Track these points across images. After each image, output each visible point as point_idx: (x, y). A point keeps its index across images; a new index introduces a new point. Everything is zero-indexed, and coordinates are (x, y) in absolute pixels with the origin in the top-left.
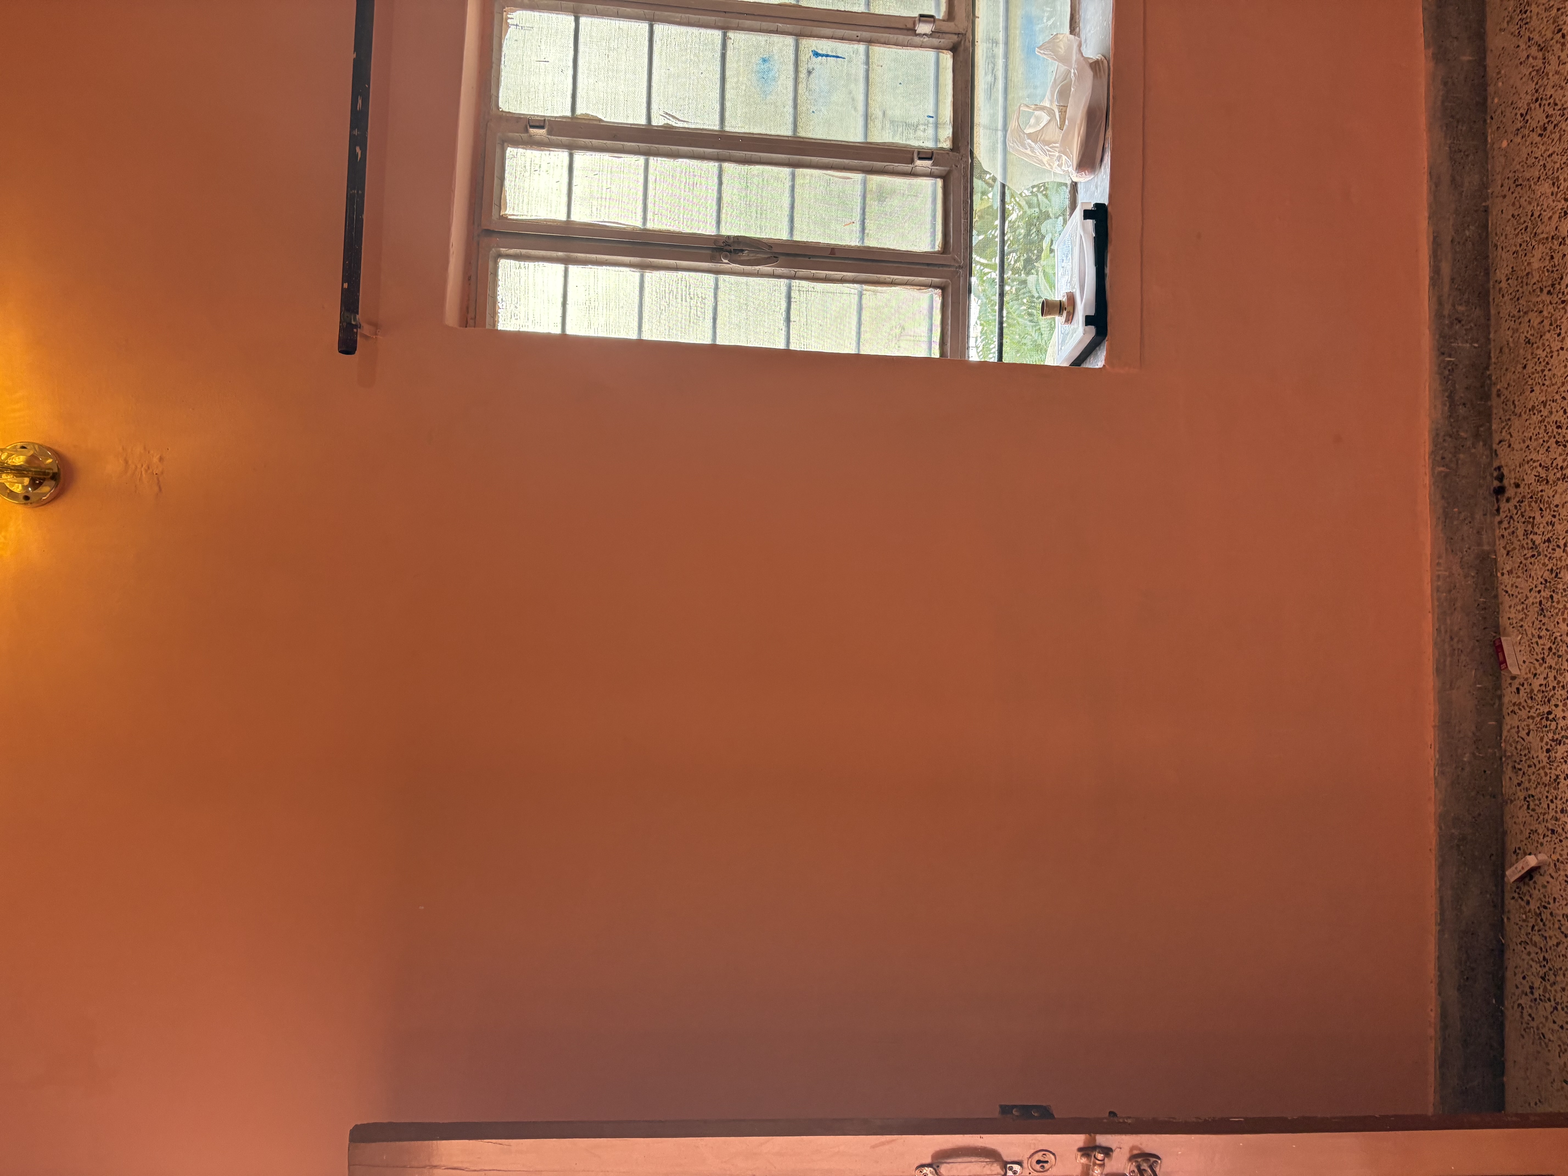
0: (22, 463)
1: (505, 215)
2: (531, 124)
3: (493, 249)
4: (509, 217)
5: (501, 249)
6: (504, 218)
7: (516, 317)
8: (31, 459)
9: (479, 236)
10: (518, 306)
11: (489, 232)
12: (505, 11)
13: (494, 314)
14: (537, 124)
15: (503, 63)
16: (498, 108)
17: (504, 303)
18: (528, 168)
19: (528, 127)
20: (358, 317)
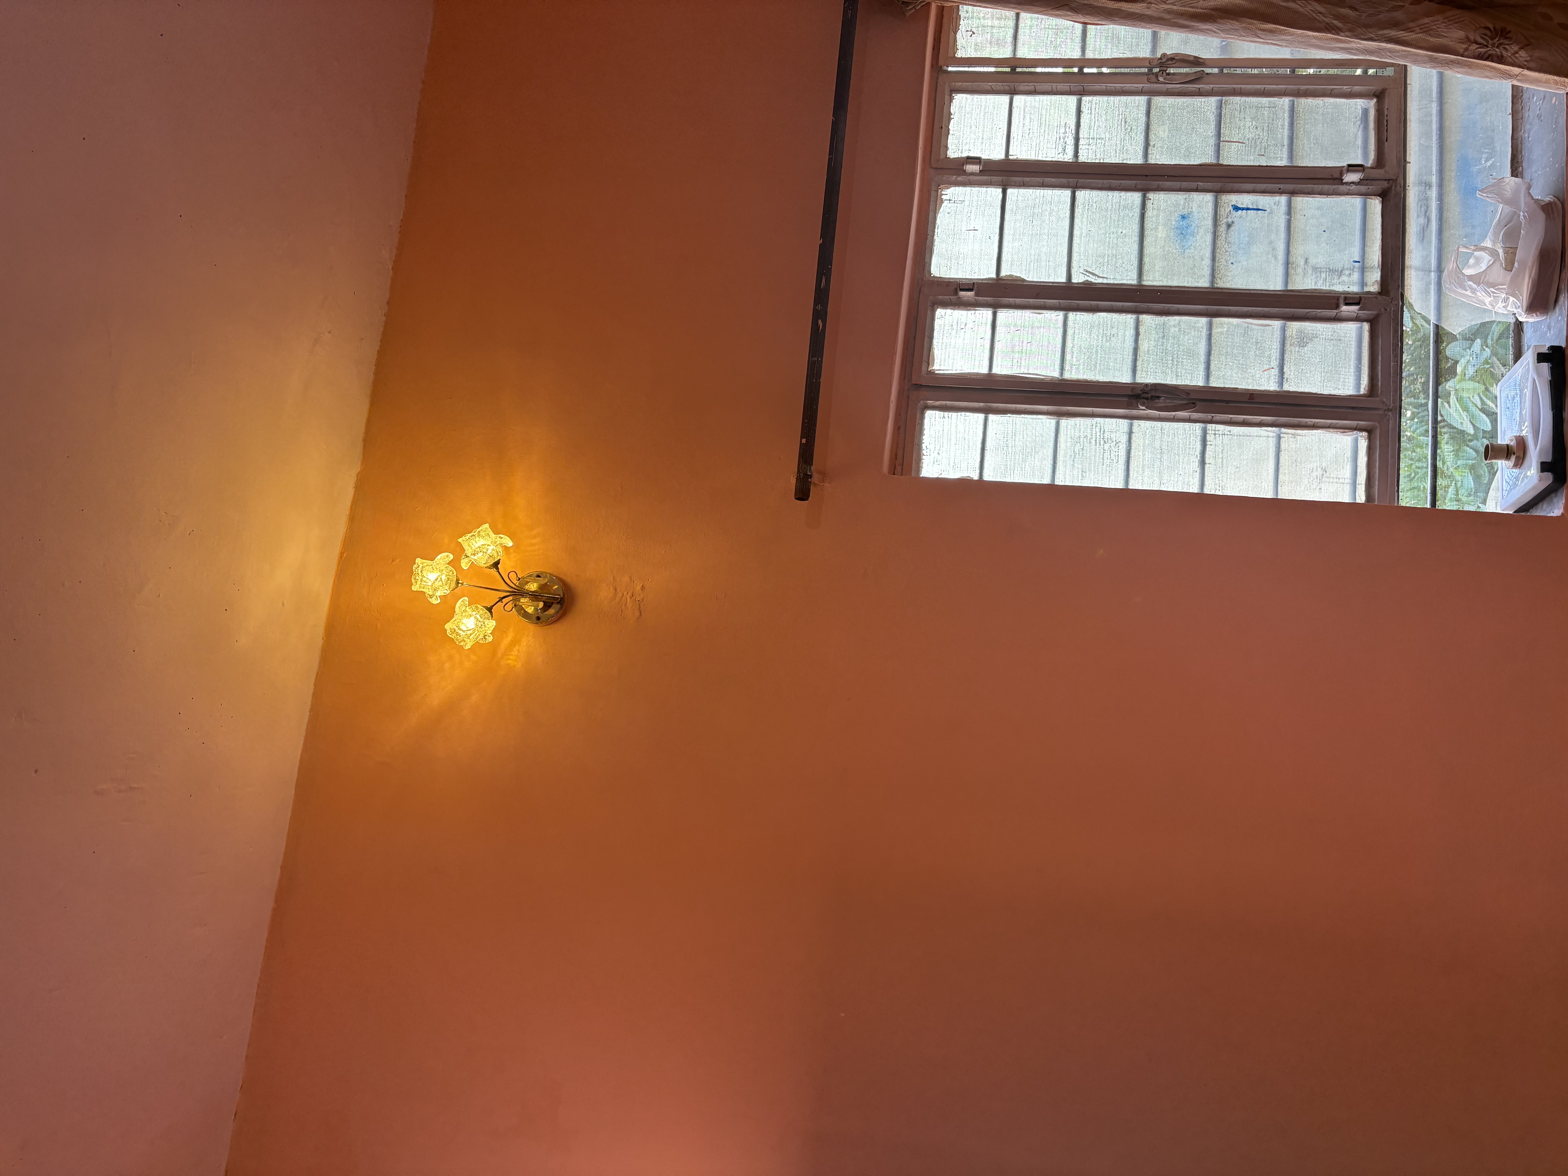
0: (535, 589)
1: (933, 370)
2: (961, 287)
3: (921, 402)
4: (936, 372)
5: (928, 401)
6: (932, 373)
7: (938, 463)
8: (542, 587)
9: (909, 389)
10: (940, 452)
11: (918, 387)
12: (940, 189)
13: (919, 460)
14: (967, 287)
15: (936, 234)
16: (931, 274)
17: (928, 450)
18: (955, 327)
19: (959, 290)
20: (813, 468)
